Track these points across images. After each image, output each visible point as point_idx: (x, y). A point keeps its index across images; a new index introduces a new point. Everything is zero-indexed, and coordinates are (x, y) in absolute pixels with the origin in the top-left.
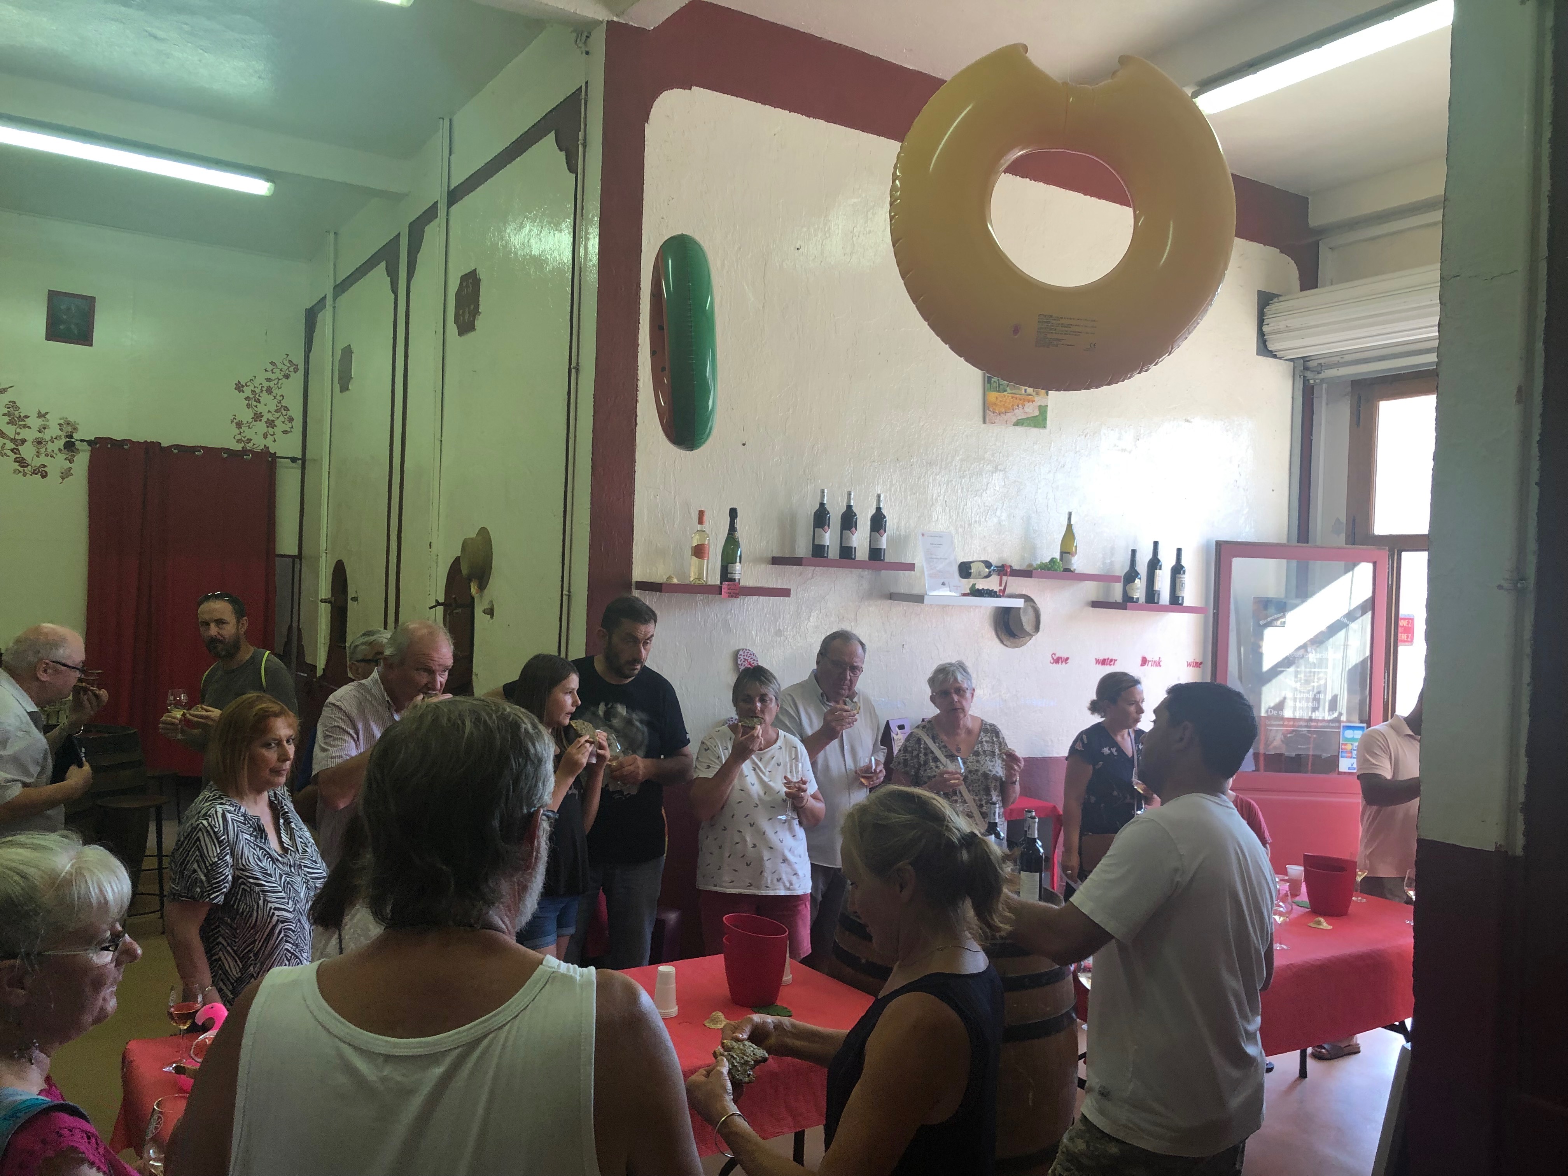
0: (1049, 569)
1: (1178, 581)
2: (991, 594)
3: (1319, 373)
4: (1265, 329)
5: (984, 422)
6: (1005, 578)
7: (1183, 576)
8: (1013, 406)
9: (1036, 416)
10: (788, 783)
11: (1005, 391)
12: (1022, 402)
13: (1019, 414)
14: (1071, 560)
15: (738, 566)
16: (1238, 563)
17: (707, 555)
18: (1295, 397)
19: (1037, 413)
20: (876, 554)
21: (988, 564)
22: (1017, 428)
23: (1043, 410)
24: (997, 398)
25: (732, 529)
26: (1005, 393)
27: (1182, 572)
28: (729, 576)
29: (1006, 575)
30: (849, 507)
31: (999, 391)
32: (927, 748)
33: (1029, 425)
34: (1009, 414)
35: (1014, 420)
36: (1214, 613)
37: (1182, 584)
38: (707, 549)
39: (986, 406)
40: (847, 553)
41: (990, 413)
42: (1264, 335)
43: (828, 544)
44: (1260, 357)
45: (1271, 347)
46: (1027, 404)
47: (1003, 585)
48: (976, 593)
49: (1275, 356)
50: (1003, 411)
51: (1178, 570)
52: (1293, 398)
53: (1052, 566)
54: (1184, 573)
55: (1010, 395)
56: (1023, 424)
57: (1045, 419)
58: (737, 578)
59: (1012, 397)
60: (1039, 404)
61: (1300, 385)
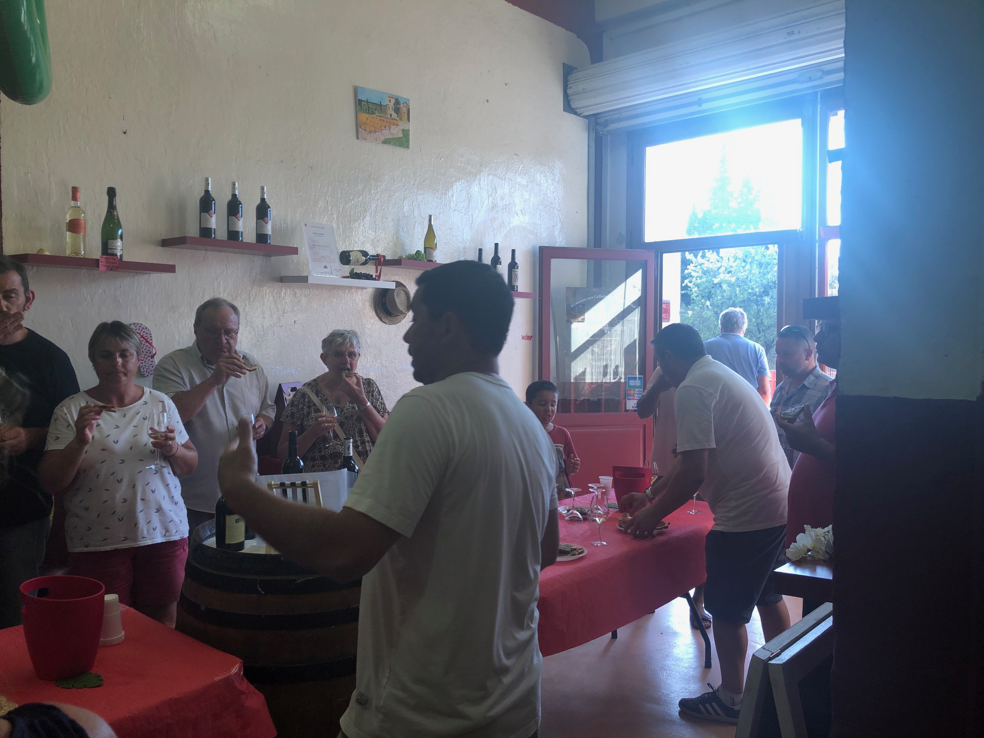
0: (415, 259)
1: (513, 273)
2: (368, 277)
3: (606, 127)
4: (569, 91)
5: (358, 138)
6: (379, 267)
7: (517, 270)
8: (381, 126)
9: (401, 138)
10: (154, 433)
11: (374, 113)
12: (388, 124)
13: (386, 134)
14: (432, 253)
15: (119, 243)
16: (555, 263)
17: (83, 230)
18: (590, 145)
19: (401, 135)
20: (262, 238)
21: (365, 254)
22: (385, 146)
23: (406, 133)
24: (367, 119)
25: (112, 207)
26: (374, 115)
27: (516, 267)
28: (109, 251)
29: (380, 265)
30: (234, 196)
31: (368, 113)
32: (310, 401)
33: (394, 144)
34: (379, 133)
35: (383, 138)
36: (539, 299)
37: (516, 276)
38: (83, 226)
39: (358, 125)
40: (233, 235)
41: (362, 130)
42: (568, 96)
43: (215, 227)
44: (566, 113)
45: (574, 106)
46: (393, 127)
47: (379, 273)
48: (355, 275)
49: (576, 113)
50: (373, 130)
51: (513, 266)
52: (588, 145)
53: (417, 257)
54: (518, 268)
55: (378, 117)
56: (390, 143)
57: (408, 141)
58: (119, 254)
59: (380, 120)
60: (402, 128)
61: (593, 136)
